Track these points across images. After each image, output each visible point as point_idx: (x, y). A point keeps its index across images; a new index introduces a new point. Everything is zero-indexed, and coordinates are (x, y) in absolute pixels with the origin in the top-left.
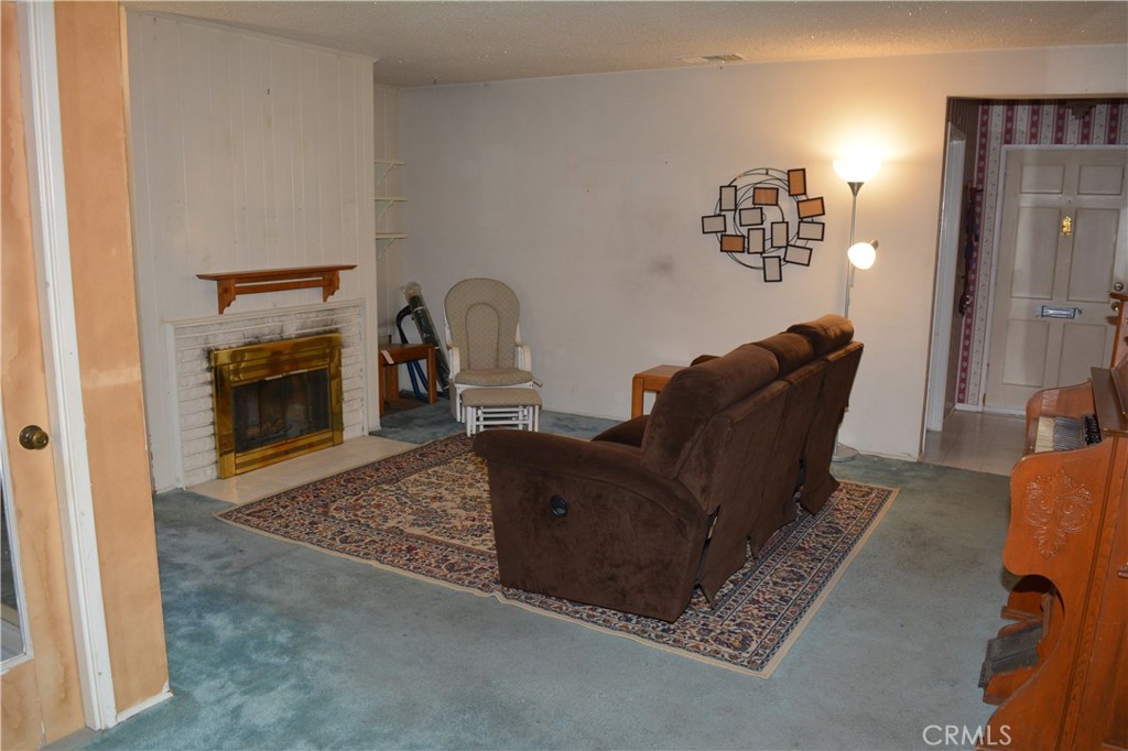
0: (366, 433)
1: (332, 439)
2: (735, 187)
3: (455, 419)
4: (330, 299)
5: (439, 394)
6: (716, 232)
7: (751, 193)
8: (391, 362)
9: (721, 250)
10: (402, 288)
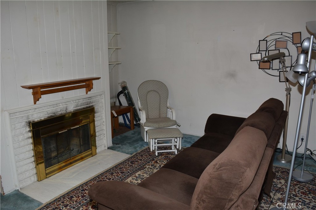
0: (106, 148)
1: (92, 154)
2: (267, 40)
3: (143, 140)
4: (89, 93)
5: (135, 125)
6: (257, 60)
7: (274, 43)
8: (116, 115)
9: (259, 68)
10: (119, 83)
